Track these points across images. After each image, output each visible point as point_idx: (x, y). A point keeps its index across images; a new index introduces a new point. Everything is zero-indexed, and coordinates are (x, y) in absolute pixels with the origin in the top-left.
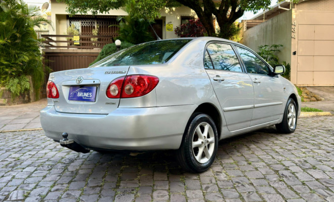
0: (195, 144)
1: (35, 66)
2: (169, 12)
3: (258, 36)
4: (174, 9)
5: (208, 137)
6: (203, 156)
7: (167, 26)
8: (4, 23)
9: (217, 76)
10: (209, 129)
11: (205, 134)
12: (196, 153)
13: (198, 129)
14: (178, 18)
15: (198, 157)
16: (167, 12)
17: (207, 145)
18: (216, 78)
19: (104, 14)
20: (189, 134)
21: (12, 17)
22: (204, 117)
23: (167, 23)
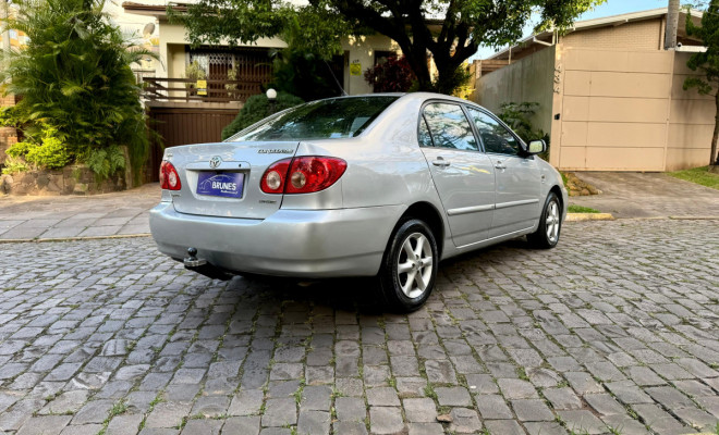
0: (402, 267)
1: (133, 129)
2: (355, 43)
3: (499, 87)
4: (363, 38)
5: (423, 256)
6: (415, 286)
7: (351, 66)
8: (82, 58)
9: (440, 158)
10: (424, 244)
11: (418, 252)
12: (404, 281)
13: (407, 243)
14: (370, 53)
15: (405, 289)
16: (351, 42)
17: (420, 268)
18: (437, 162)
19: (248, 44)
20: (394, 252)
21: (96, 47)
22: (418, 225)
23: (351, 62)
